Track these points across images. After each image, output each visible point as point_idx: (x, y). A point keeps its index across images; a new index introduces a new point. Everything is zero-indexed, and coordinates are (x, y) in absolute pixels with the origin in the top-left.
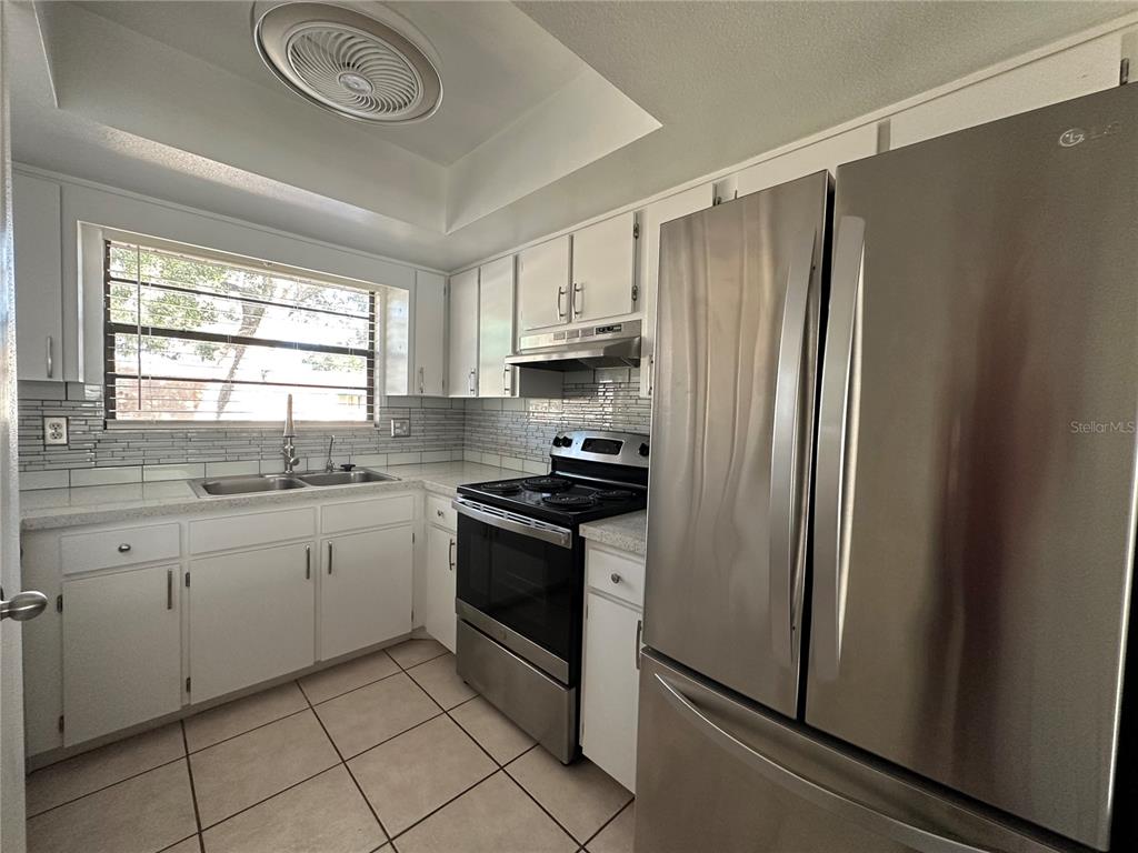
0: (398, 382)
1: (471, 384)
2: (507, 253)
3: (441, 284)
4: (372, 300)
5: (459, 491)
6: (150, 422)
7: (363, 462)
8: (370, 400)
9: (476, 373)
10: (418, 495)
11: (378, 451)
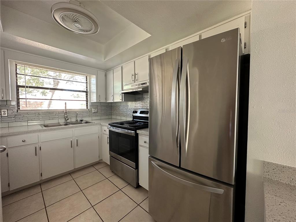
0: (94, 99)
1: (112, 98)
2: (120, 66)
3: (104, 74)
4: (87, 78)
5: (109, 124)
6: (29, 110)
7: (85, 119)
8: (87, 104)
9: (113, 96)
10: (99, 126)
11: (89, 116)
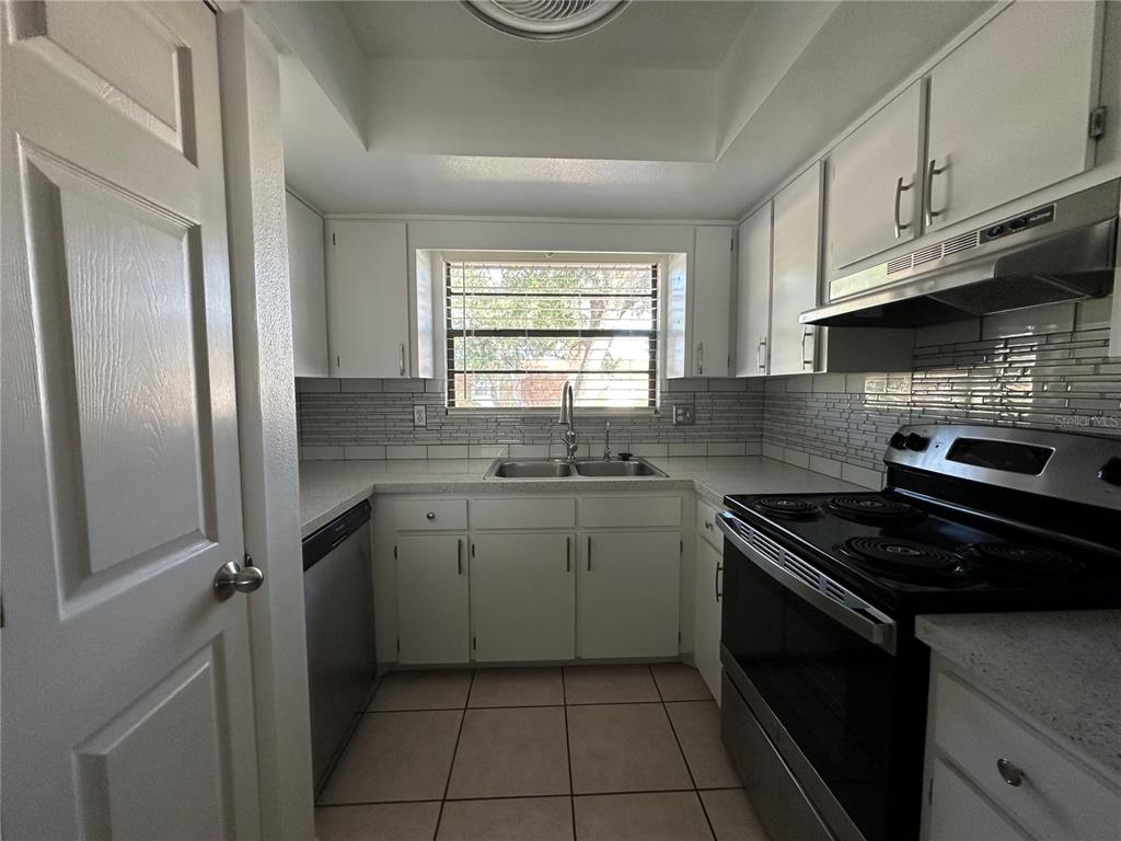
0: (677, 367)
1: (760, 358)
2: (811, 161)
3: (725, 236)
4: (655, 274)
5: (726, 502)
7: (640, 451)
8: (653, 385)
9: (767, 343)
10: (686, 498)
11: (658, 440)
